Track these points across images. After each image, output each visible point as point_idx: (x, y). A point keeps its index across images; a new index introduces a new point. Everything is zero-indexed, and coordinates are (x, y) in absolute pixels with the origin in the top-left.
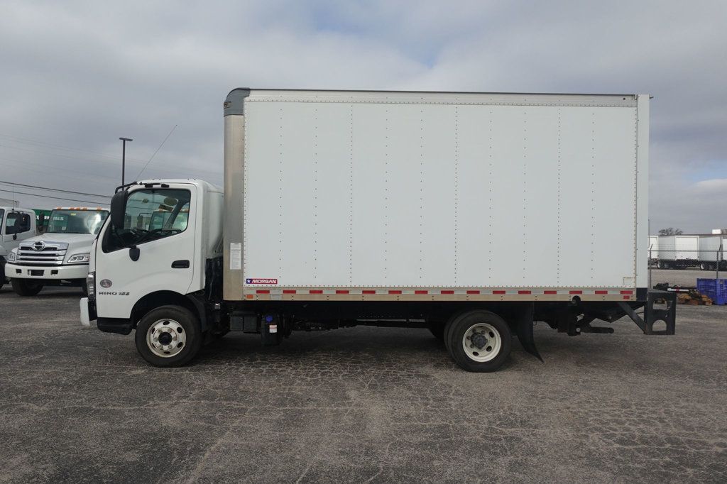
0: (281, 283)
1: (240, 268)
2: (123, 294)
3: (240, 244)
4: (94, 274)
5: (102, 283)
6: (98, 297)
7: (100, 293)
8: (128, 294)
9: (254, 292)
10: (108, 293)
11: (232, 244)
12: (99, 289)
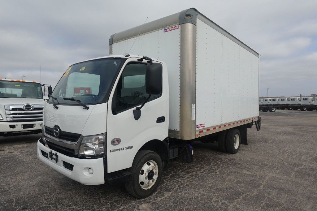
0: (207, 126)
1: (194, 119)
2: (128, 148)
3: (195, 104)
4: (105, 134)
5: (113, 142)
6: (109, 155)
7: (111, 151)
8: (132, 147)
9: (198, 133)
10: (117, 150)
11: (192, 104)
12: (110, 147)
